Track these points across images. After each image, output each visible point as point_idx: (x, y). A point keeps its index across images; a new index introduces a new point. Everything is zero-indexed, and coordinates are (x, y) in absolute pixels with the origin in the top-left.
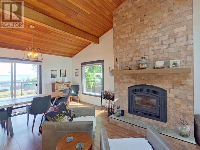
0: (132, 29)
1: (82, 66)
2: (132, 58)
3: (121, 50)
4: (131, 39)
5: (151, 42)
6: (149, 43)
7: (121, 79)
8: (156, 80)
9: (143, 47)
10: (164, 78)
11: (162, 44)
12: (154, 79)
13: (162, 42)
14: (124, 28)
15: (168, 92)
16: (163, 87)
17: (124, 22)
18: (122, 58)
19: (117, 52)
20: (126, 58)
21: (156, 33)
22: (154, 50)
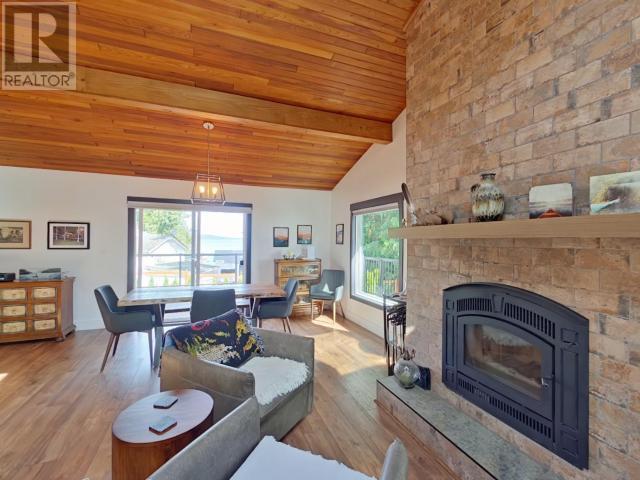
0: (459, 71)
1: (352, 214)
2: (458, 182)
3: (427, 155)
4: (456, 108)
5: (526, 107)
6: (516, 112)
7: (426, 257)
8: (542, 269)
9: (495, 130)
10: (578, 260)
11: (571, 107)
12: (534, 263)
13: (571, 95)
14: (435, 72)
15: (594, 327)
16: (573, 300)
17: (435, 54)
18: (429, 183)
19: (415, 164)
20: (439, 181)
21: (547, 64)
22: (535, 140)
